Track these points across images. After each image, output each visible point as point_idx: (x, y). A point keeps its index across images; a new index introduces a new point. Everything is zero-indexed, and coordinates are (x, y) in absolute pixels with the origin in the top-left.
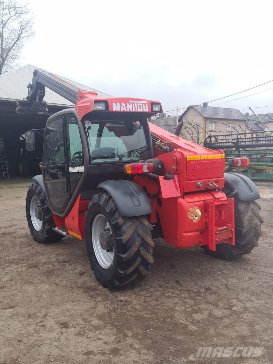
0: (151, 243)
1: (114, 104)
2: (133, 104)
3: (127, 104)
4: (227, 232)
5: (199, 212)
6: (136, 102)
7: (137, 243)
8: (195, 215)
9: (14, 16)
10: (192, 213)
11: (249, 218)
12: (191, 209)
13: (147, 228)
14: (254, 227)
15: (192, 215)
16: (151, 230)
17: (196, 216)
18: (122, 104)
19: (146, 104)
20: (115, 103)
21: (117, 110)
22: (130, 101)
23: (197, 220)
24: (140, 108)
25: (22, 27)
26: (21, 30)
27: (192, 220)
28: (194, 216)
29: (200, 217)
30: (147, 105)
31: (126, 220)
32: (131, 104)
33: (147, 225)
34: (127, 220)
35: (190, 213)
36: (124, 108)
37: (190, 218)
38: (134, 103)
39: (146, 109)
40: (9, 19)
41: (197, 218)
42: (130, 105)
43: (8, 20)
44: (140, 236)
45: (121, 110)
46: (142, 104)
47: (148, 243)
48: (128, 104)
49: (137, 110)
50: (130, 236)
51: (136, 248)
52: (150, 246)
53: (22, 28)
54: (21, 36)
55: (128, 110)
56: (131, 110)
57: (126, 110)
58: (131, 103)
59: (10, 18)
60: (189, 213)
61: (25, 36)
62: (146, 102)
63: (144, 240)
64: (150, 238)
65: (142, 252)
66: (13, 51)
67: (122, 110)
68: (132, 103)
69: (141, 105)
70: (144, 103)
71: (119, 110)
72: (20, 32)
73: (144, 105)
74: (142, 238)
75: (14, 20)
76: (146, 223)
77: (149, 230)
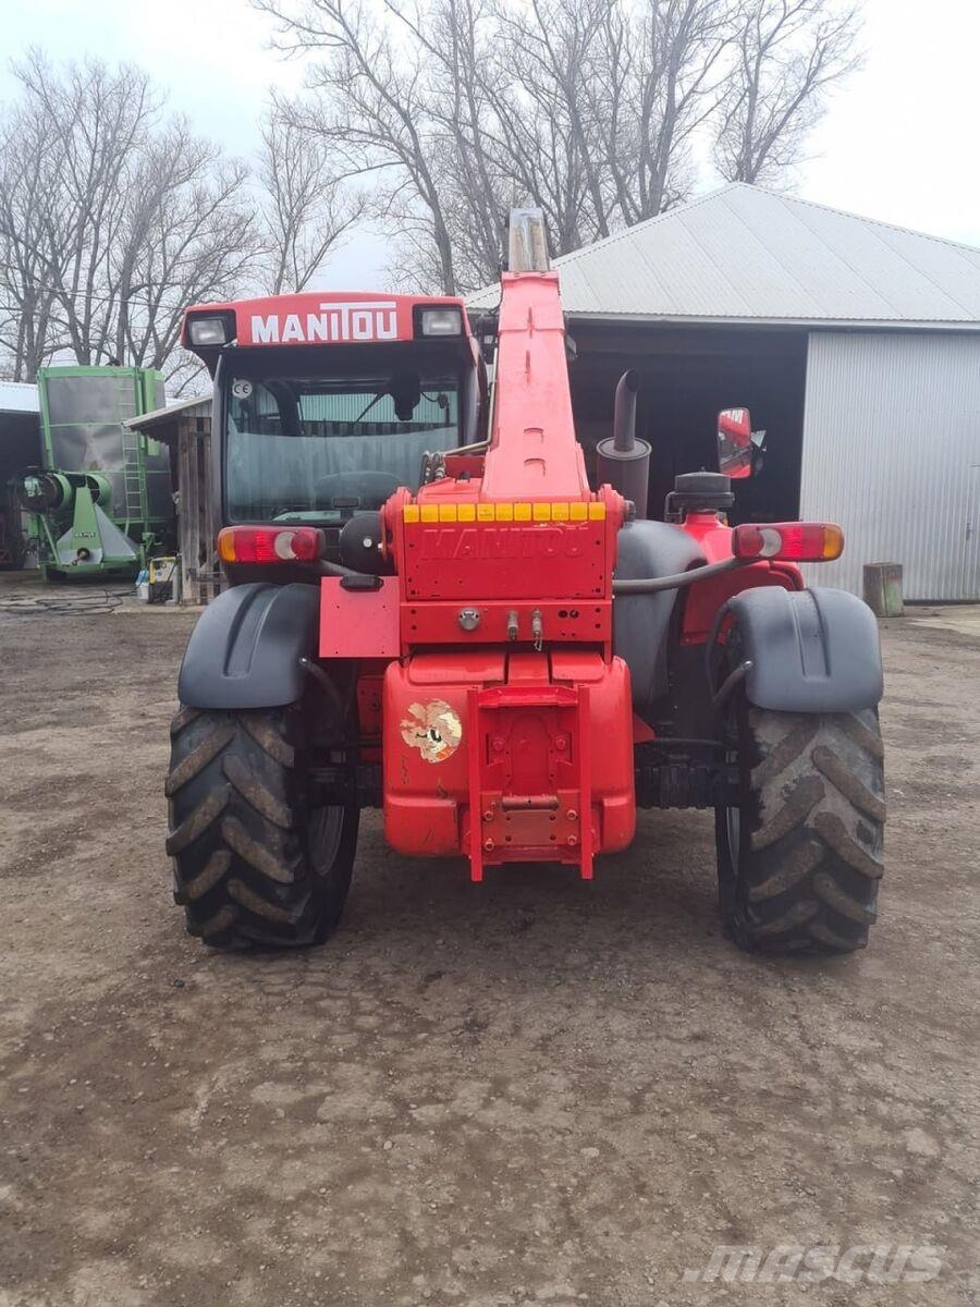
0: (268, 809)
1: (256, 321)
2: (334, 317)
3: (309, 316)
4: (553, 818)
5: (455, 728)
6: (345, 307)
7: (210, 800)
8: (433, 733)
9: (798, 9)
10: (419, 723)
11: (793, 787)
12: (415, 709)
13: (267, 758)
14: (814, 830)
15: (419, 730)
16: (284, 767)
17: (435, 738)
18: (289, 317)
19: (393, 310)
20: (260, 317)
21: (266, 340)
22: (323, 306)
23: (439, 754)
24: (363, 328)
25: (823, 43)
26: (817, 57)
27: (417, 750)
28: (429, 736)
29: (457, 744)
30: (393, 316)
31: (197, 718)
32: (324, 316)
33: (266, 745)
34: (200, 719)
35: (412, 724)
36: (293, 331)
37: (410, 740)
38: (339, 312)
39: (387, 328)
40: (781, 22)
41: (440, 746)
42: (319, 319)
43: (778, 27)
44: (228, 780)
45: (281, 339)
46: (374, 312)
47: (258, 807)
48: (311, 318)
49: (346, 337)
50: (189, 773)
51: (207, 817)
52: (267, 819)
53: (821, 47)
54: (817, 78)
55: (311, 338)
56: (324, 337)
57: (301, 338)
58: (324, 312)
59: (785, 18)
60: (405, 723)
61: (831, 75)
62: (393, 305)
63: (243, 797)
64: (267, 793)
65: (229, 834)
66: (784, 138)
67: (285, 339)
68: (329, 313)
69: (368, 316)
70: (380, 310)
71: (276, 340)
72: (814, 65)
73: (380, 316)
74: (234, 787)
75: (798, 24)
76: (268, 738)
77: (271, 765)
